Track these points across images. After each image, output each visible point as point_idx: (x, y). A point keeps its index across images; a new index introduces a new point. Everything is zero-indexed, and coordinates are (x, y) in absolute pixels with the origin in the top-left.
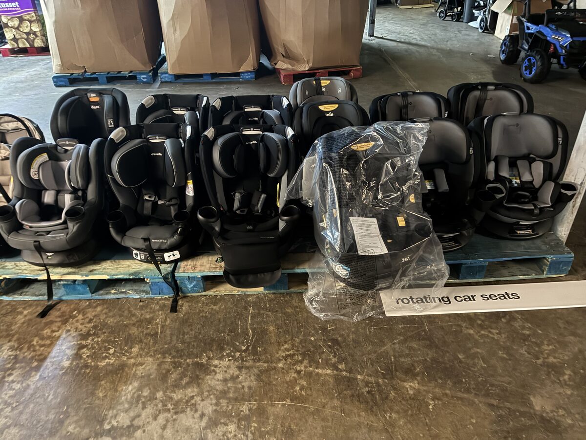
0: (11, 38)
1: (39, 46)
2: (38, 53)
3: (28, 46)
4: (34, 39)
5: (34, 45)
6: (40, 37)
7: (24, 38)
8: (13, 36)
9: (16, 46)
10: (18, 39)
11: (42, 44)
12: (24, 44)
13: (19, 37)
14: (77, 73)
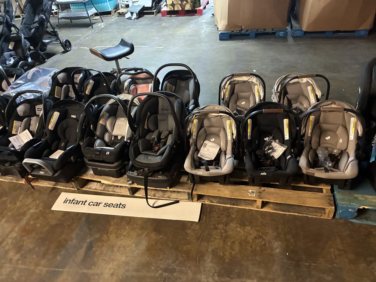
0: (170, 3)
1: (188, 9)
2: (185, 14)
3: (181, 9)
4: (185, 5)
5: (185, 9)
6: (190, 3)
7: (179, 4)
8: (172, 3)
9: (172, 9)
10: (175, 5)
11: (190, 8)
12: (178, 8)
13: (176, 3)
14: (236, 31)
